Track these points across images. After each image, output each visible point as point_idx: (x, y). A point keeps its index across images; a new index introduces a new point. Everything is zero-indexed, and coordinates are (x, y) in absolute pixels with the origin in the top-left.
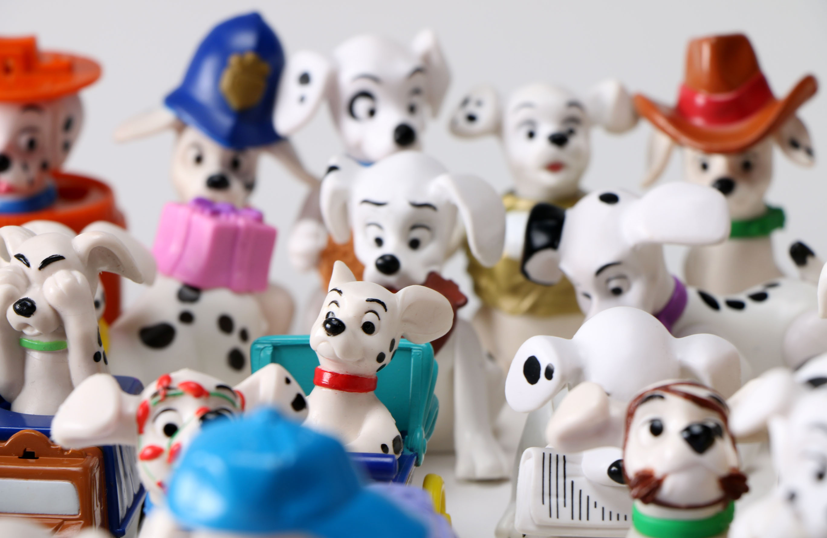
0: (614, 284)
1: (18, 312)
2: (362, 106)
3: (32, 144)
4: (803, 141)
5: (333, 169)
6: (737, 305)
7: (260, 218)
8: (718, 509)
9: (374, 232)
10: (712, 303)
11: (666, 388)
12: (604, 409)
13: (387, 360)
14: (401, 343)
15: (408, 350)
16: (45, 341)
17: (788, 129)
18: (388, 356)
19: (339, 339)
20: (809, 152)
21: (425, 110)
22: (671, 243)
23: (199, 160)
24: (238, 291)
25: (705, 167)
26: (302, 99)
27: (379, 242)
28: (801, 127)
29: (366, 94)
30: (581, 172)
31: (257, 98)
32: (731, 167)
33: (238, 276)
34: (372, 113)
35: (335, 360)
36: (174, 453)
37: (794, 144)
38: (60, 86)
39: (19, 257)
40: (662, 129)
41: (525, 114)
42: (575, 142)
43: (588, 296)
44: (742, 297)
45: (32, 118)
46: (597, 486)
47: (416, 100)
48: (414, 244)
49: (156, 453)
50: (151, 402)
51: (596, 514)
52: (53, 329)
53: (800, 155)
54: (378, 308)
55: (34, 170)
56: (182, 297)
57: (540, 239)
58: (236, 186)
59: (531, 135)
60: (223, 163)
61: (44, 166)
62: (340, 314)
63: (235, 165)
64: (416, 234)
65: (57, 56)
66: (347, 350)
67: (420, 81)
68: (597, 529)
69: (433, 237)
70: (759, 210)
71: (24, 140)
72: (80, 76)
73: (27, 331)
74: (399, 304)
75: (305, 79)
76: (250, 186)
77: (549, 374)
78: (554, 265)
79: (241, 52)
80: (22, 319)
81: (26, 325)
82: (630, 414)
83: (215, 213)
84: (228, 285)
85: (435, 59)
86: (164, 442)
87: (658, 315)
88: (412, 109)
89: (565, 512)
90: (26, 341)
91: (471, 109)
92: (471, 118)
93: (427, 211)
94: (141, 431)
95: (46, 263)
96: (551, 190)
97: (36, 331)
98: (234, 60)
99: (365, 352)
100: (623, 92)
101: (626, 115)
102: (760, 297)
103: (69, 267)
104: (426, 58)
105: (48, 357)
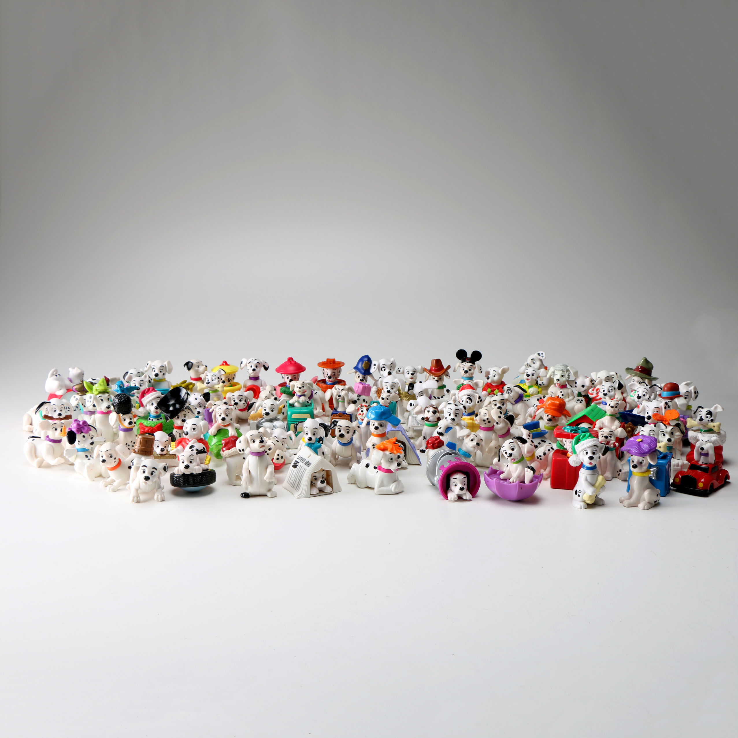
0: (421, 395)
1: (338, 396)
2: (383, 369)
3: (334, 374)
4: (448, 375)
5: (380, 378)
6: (439, 398)
7: (369, 385)
8: (437, 422)
9: (386, 387)
10: (435, 398)
11: (430, 406)
12: (422, 408)
13: (390, 404)
14: (392, 402)
15: (392, 403)
16: (342, 401)
17: (446, 373)
18: (390, 403)
19: (384, 400)
20: (449, 376)
21: (392, 370)
22: (429, 389)
23: (359, 377)
24: (366, 396)
25: (434, 378)
26: (374, 368)
27: (387, 388)
28: (448, 373)
29: (384, 367)
30: (416, 379)
31: (368, 368)
32: (438, 379)
33: (366, 394)
34: (385, 370)
35: (383, 403)
36: (363, 414)
37: (447, 375)
38: (339, 366)
39: (338, 389)
40: (428, 373)
41: (407, 370)
42: (415, 374)
43: (417, 396)
44: (439, 397)
45: (334, 371)
46: (420, 421)
47: (391, 368)
48: (392, 389)
49: (360, 414)
50: (359, 407)
51: (419, 425)
52: (343, 399)
53: (448, 377)
54: (389, 396)
55: (334, 379)
56: (358, 396)
57: (410, 388)
58: (364, 381)
59: (408, 374)
60: (362, 377)
61: (336, 378)
62: (383, 397)
63: (364, 378)
64: (393, 387)
65: (338, 361)
66: (385, 402)
67: (392, 365)
68: (420, 427)
69: (395, 388)
70: (442, 385)
71: (333, 374)
72: (341, 365)
73: (339, 399)
74: (392, 396)
75: (375, 365)
76: (366, 381)
77: (413, 405)
78: (412, 392)
79: (366, 361)
80: (339, 397)
81: (339, 398)
82: (425, 409)
83: (363, 384)
84: (364, 395)
85: (394, 362)
86: (361, 413)
87: (429, 398)
88: (391, 369)
89: (415, 424)
90: (339, 401)
91: (399, 369)
92: (399, 371)
93: (394, 384)
94: (358, 411)
95: (342, 390)
96: (411, 381)
97: (341, 399)
98: (364, 362)
99: (387, 403)
100: (422, 367)
101: (422, 371)
102: (442, 397)
103: (345, 390)
104: (393, 362)
105: (342, 403)
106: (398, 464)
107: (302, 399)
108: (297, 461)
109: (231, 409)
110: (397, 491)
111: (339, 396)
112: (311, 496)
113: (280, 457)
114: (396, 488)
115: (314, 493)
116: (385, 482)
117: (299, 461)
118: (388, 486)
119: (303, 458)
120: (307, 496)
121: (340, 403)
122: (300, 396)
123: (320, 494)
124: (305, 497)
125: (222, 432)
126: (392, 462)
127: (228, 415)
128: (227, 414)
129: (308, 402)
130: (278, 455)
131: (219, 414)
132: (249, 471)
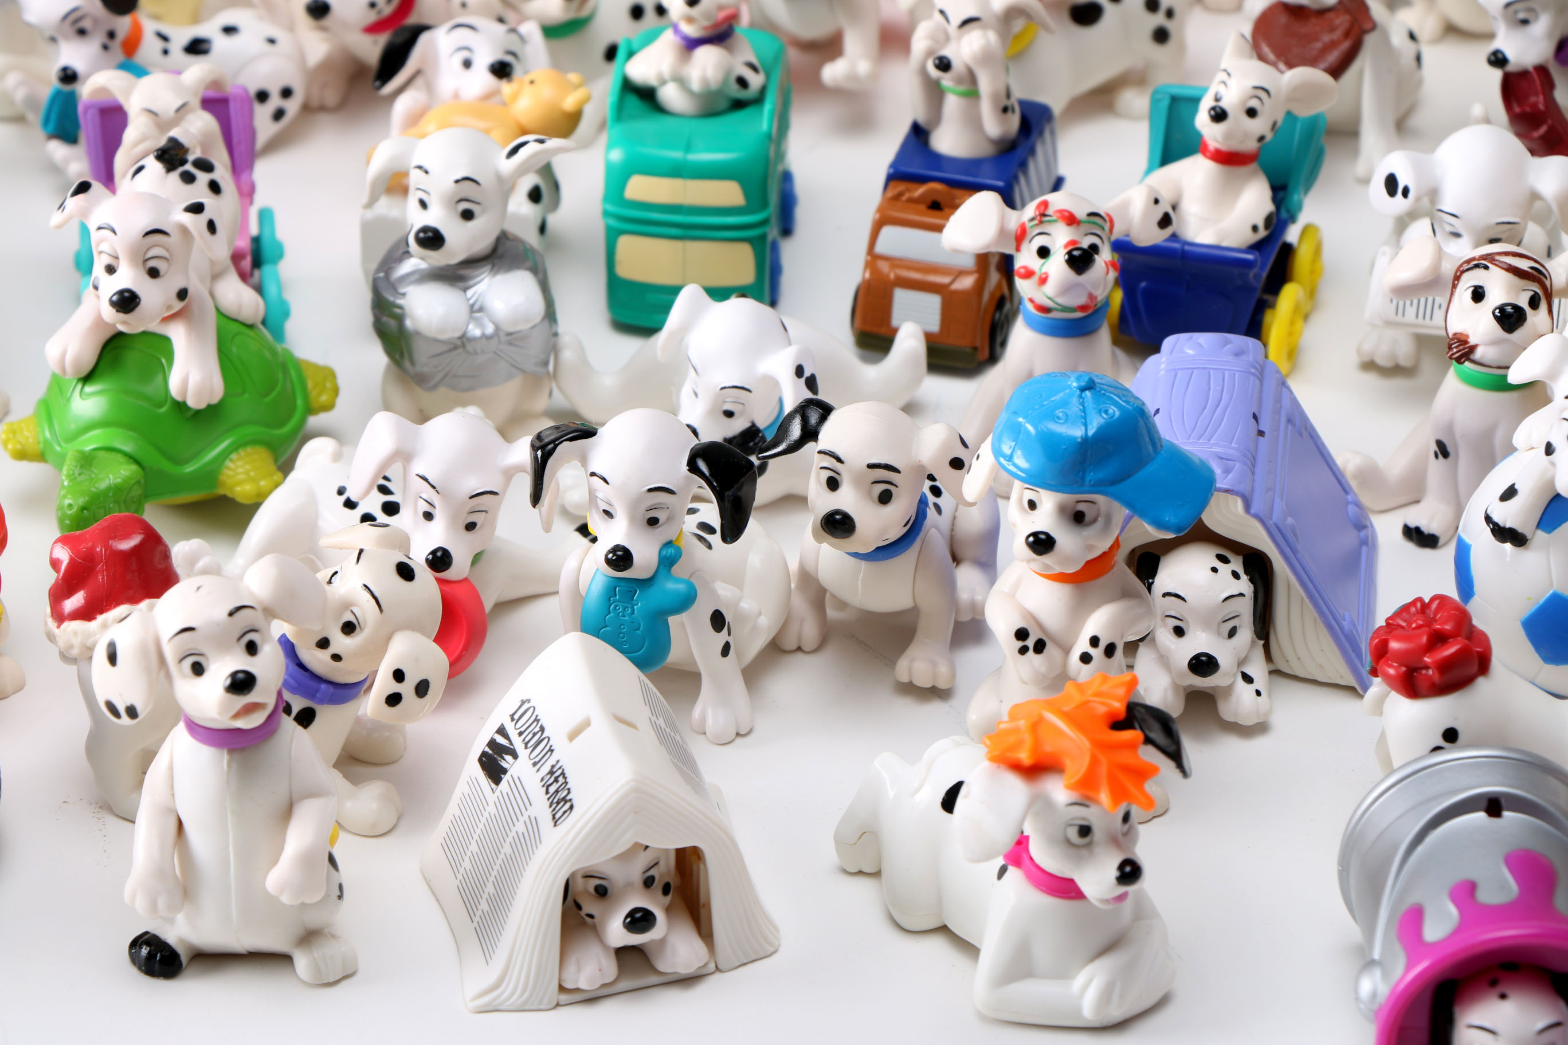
1: (936, 68)
11: (1491, 259)
19: (1223, 125)
36: (1044, 277)
50: (1028, 224)
62: (1224, 103)
80: (940, 74)
81: (944, 78)
86: (1037, 263)
94: (1020, 247)
95: (966, 23)
99: (1246, 135)
106: (1121, 867)
107: (707, 60)
108: (506, 736)
109: (184, 230)
110: (1116, 1013)
111: (944, 65)
112: (564, 998)
113: (407, 689)
114: (1106, 996)
115: (583, 985)
116: (1043, 953)
117: (518, 744)
118: (1063, 974)
119: (542, 729)
120: (540, 1003)
121: (952, 103)
122: (691, 44)
123: (624, 985)
124: (526, 1002)
125: (132, 357)
126: (1089, 845)
127: (162, 270)
128: (152, 264)
129: (742, 82)
130: (399, 676)
131: (106, 260)
132: (180, 824)
